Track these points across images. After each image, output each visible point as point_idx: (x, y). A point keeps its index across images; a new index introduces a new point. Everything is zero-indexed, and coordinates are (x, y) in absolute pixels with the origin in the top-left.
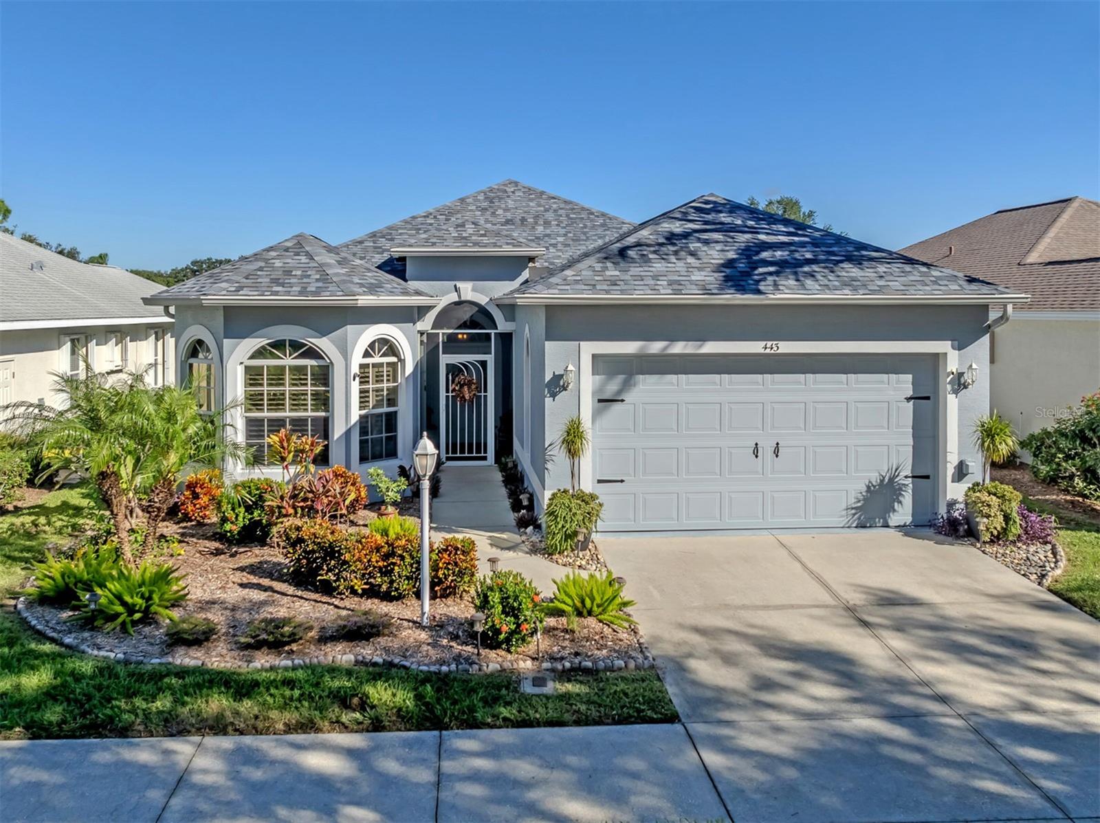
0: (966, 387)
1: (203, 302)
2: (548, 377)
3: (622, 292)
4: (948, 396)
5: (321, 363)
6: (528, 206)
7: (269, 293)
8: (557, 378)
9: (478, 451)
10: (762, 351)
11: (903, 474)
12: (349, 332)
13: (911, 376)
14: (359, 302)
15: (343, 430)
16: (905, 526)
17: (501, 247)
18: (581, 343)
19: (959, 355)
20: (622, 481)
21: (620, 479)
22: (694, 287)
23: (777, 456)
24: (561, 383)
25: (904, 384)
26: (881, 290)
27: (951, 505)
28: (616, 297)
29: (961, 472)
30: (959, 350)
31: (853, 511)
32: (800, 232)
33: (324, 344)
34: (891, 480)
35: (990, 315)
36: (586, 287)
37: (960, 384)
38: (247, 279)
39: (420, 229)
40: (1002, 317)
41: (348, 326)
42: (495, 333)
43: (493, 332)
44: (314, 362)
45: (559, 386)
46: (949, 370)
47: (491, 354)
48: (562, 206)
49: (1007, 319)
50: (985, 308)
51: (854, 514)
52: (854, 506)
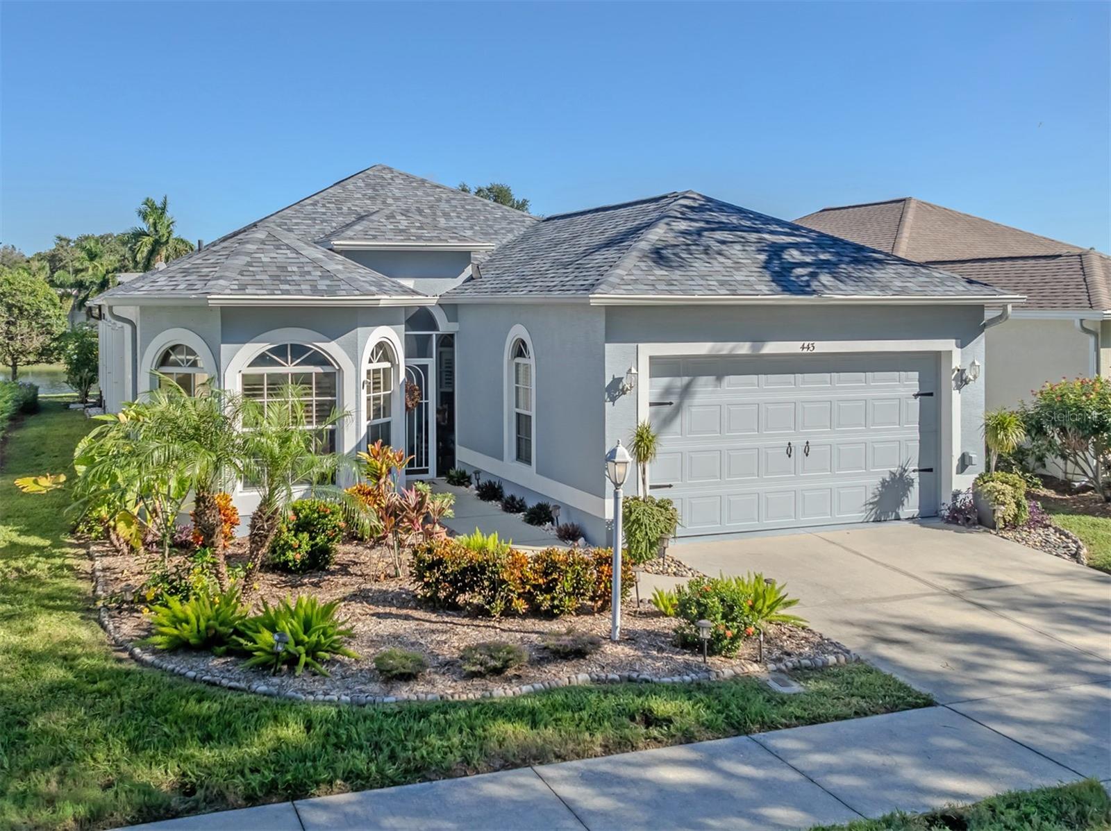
0: (967, 383)
1: (209, 302)
2: (608, 381)
3: (684, 292)
4: (953, 392)
5: (328, 369)
6: (416, 195)
7: (279, 292)
8: (617, 381)
9: (420, 464)
10: (800, 351)
11: (912, 468)
12: (359, 335)
13: (917, 373)
14: (381, 302)
15: (354, 444)
16: (913, 518)
17: (446, 241)
18: (640, 345)
19: (962, 353)
20: (670, 486)
21: (668, 484)
22: (743, 287)
23: (807, 455)
24: (621, 387)
25: (910, 382)
26: (903, 291)
27: (956, 495)
28: (678, 297)
29: (964, 463)
30: (961, 348)
31: (871, 506)
32: (796, 233)
33: (333, 349)
34: (901, 475)
35: (985, 314)
36: (646, 287)
37: (962, 381)
38: (242, 275)
39: (315, 219)
40: (1000, 317)
41: (359, 329)
42: (436, 335)
43: (434, 333)
44: (319, 369)
45: (619, 390)
46: (953, 367)
47: (432, 357)
48: (451, 195)
49: (1007, 318)
50: (980, 308)
51: (872, 509)
52: (871, 501)
